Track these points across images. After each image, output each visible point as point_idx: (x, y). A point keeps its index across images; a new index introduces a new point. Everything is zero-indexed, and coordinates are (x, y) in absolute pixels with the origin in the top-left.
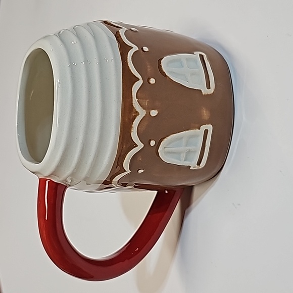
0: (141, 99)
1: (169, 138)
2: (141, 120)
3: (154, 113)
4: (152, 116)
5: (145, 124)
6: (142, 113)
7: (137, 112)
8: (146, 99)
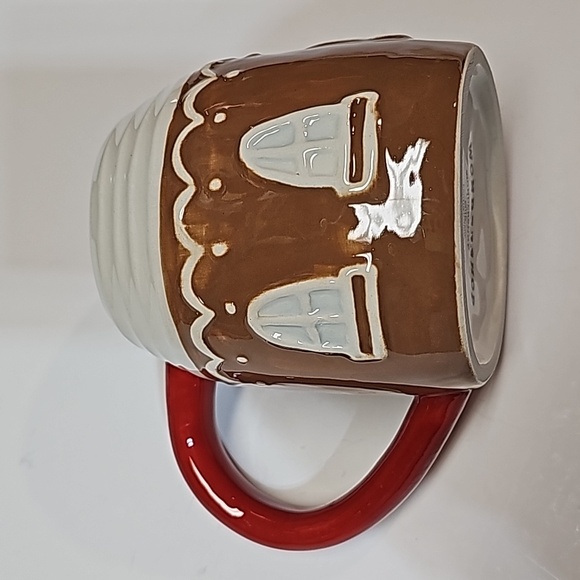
0: (192, 224)
1: (261, 297)
2: (197, 265)
3: (219, 249)
4: (217, 255)
5: (206, 272)
6: (196, 251)
7: (186, 250)
8: (203, 223)
